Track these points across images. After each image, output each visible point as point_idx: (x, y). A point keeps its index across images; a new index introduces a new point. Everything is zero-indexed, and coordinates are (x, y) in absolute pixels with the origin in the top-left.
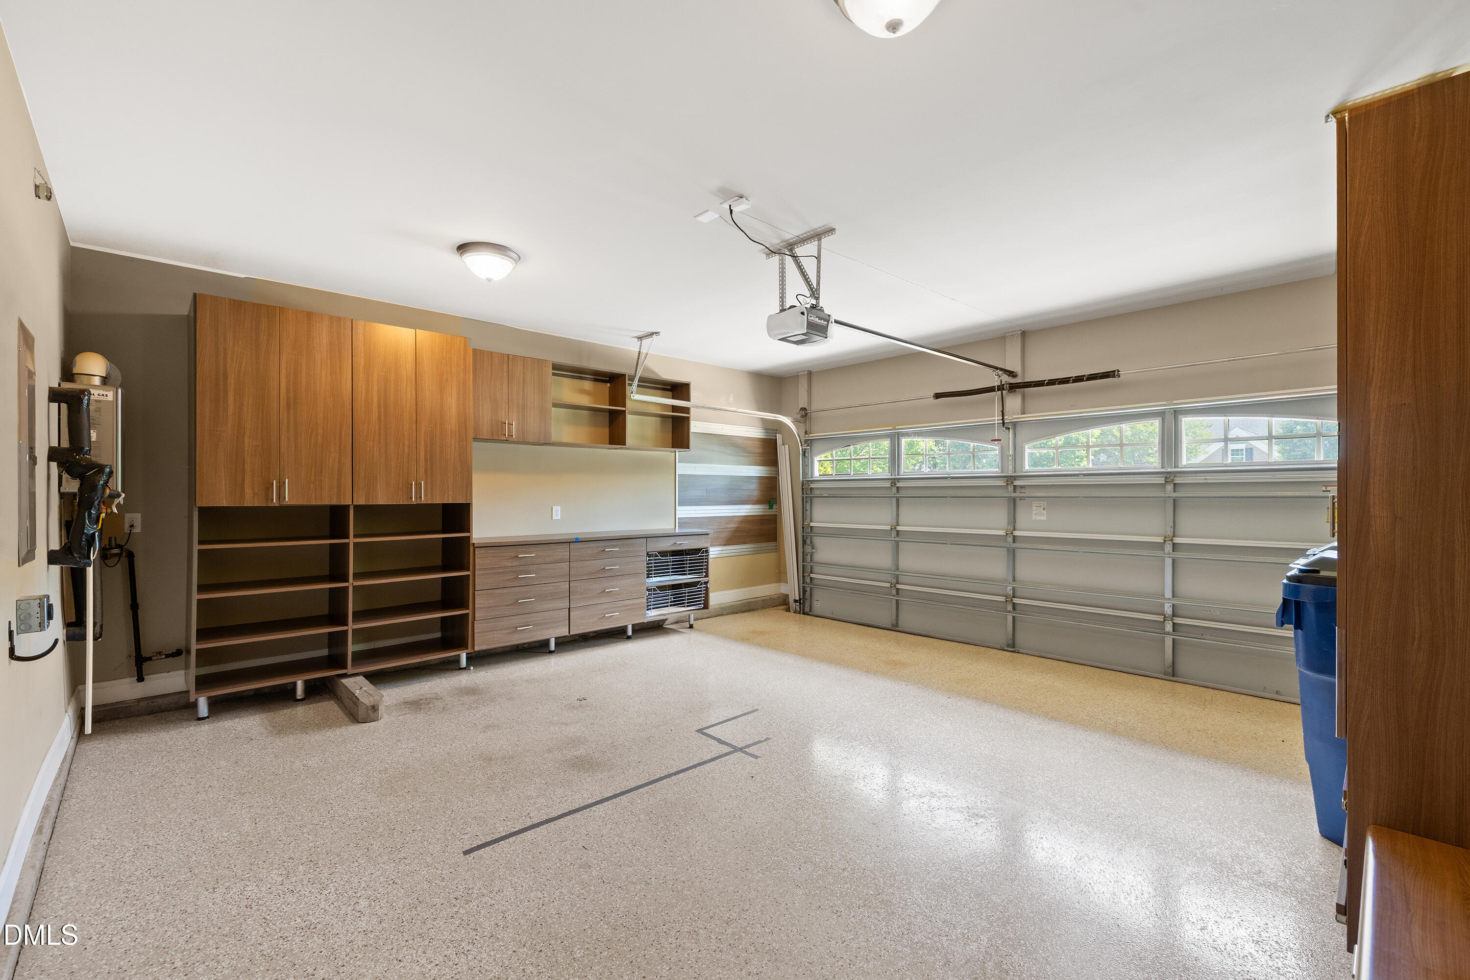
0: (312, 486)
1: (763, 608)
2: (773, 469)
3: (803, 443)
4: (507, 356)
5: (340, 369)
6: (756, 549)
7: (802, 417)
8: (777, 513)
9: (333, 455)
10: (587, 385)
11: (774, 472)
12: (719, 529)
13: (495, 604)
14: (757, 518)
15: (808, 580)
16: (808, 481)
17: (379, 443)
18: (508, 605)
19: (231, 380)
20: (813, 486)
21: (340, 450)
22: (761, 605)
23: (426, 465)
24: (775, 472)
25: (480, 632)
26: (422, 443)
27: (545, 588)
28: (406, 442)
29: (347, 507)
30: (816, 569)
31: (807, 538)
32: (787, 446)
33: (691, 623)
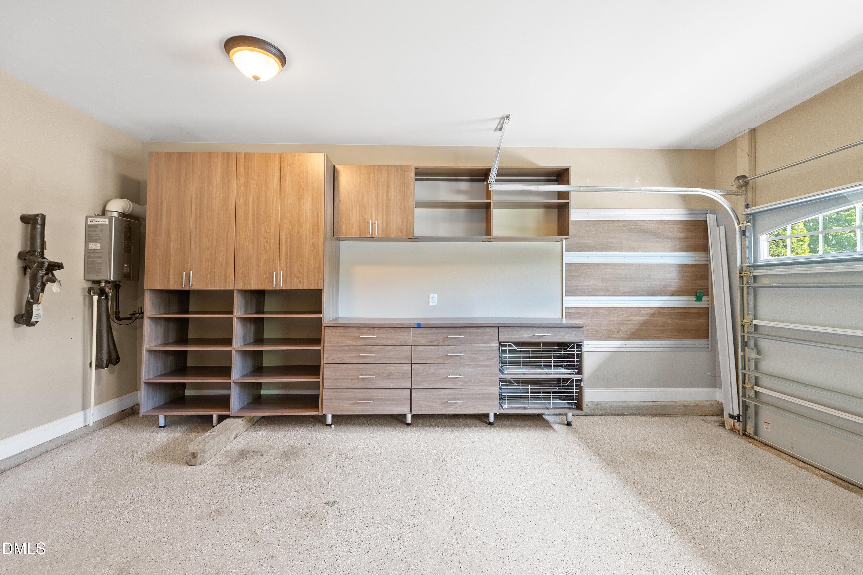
0: (209, 276)
1: (685, 415)
2: (702, 254)
3: (742, 218)
4: (373, 167)
5: (228, 190)
6: (676, 346)
7: (740, 187)
8: (709, 306)
9: (222, 253)
10: (464, 186)
11: (703, 259)
12: (618, 321)
13: (341, 377)
14: (676, 311)
15: (752, 394)
16: (750, 266)
17: (253, 243)
18: (353, 379)
19: (165, 205)
20: (757, 273)
21: (227, 249)
22: (681, 411)
23: (287, 259)
24: (706, 259)
25: (327, 399)
26: (284, 241)
27: (388, 368)
28: (272, 241)
29: (231, 292)
30: (764, 381)
31: (749, 339)
32: (722, 228)
33: (569, 420)
